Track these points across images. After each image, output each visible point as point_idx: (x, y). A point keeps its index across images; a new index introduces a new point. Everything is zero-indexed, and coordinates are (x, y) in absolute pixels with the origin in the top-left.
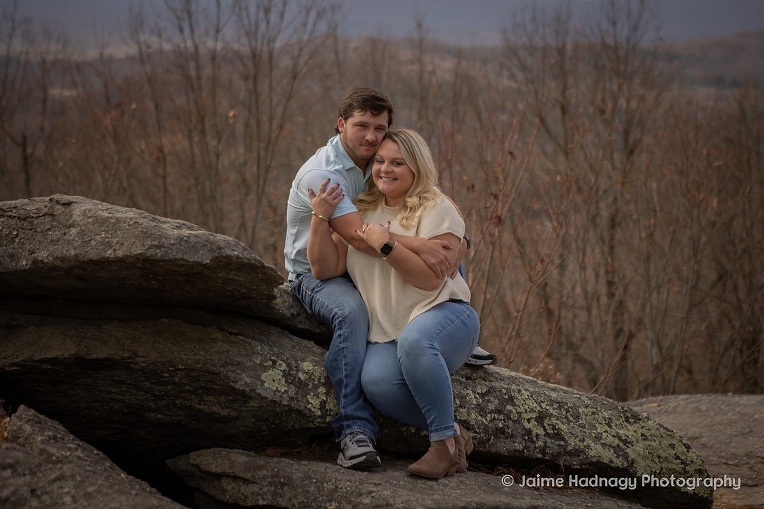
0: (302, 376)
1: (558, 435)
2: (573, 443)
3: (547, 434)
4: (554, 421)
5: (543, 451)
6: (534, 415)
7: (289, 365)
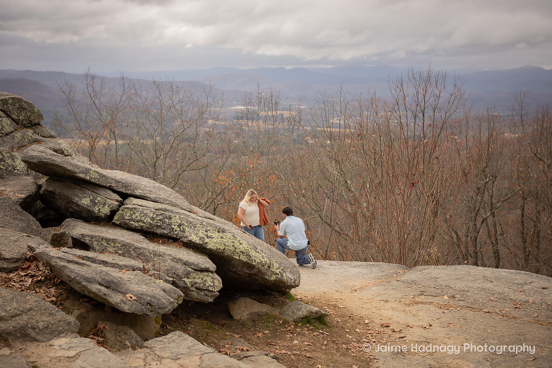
0: (96, 201)
1: (184, 231)
2: (187, 234)
3: (180, 230)
4: (184, 227)
5: (177, 235)
6: (177, 224)
7: (94, 198)
